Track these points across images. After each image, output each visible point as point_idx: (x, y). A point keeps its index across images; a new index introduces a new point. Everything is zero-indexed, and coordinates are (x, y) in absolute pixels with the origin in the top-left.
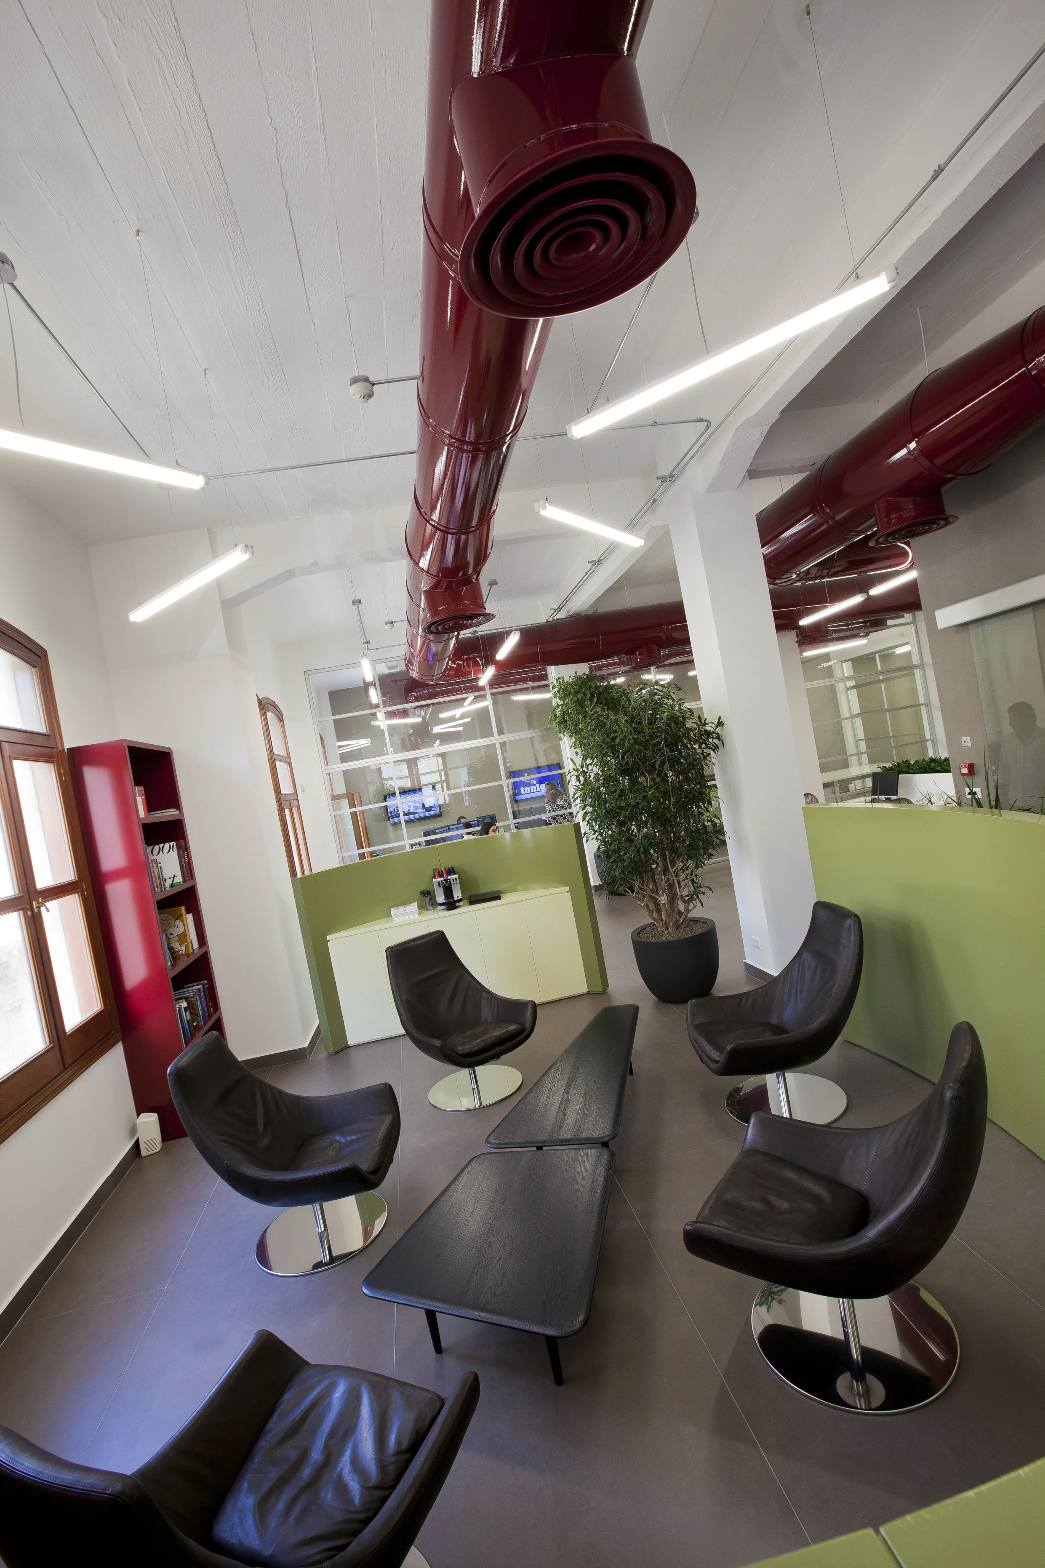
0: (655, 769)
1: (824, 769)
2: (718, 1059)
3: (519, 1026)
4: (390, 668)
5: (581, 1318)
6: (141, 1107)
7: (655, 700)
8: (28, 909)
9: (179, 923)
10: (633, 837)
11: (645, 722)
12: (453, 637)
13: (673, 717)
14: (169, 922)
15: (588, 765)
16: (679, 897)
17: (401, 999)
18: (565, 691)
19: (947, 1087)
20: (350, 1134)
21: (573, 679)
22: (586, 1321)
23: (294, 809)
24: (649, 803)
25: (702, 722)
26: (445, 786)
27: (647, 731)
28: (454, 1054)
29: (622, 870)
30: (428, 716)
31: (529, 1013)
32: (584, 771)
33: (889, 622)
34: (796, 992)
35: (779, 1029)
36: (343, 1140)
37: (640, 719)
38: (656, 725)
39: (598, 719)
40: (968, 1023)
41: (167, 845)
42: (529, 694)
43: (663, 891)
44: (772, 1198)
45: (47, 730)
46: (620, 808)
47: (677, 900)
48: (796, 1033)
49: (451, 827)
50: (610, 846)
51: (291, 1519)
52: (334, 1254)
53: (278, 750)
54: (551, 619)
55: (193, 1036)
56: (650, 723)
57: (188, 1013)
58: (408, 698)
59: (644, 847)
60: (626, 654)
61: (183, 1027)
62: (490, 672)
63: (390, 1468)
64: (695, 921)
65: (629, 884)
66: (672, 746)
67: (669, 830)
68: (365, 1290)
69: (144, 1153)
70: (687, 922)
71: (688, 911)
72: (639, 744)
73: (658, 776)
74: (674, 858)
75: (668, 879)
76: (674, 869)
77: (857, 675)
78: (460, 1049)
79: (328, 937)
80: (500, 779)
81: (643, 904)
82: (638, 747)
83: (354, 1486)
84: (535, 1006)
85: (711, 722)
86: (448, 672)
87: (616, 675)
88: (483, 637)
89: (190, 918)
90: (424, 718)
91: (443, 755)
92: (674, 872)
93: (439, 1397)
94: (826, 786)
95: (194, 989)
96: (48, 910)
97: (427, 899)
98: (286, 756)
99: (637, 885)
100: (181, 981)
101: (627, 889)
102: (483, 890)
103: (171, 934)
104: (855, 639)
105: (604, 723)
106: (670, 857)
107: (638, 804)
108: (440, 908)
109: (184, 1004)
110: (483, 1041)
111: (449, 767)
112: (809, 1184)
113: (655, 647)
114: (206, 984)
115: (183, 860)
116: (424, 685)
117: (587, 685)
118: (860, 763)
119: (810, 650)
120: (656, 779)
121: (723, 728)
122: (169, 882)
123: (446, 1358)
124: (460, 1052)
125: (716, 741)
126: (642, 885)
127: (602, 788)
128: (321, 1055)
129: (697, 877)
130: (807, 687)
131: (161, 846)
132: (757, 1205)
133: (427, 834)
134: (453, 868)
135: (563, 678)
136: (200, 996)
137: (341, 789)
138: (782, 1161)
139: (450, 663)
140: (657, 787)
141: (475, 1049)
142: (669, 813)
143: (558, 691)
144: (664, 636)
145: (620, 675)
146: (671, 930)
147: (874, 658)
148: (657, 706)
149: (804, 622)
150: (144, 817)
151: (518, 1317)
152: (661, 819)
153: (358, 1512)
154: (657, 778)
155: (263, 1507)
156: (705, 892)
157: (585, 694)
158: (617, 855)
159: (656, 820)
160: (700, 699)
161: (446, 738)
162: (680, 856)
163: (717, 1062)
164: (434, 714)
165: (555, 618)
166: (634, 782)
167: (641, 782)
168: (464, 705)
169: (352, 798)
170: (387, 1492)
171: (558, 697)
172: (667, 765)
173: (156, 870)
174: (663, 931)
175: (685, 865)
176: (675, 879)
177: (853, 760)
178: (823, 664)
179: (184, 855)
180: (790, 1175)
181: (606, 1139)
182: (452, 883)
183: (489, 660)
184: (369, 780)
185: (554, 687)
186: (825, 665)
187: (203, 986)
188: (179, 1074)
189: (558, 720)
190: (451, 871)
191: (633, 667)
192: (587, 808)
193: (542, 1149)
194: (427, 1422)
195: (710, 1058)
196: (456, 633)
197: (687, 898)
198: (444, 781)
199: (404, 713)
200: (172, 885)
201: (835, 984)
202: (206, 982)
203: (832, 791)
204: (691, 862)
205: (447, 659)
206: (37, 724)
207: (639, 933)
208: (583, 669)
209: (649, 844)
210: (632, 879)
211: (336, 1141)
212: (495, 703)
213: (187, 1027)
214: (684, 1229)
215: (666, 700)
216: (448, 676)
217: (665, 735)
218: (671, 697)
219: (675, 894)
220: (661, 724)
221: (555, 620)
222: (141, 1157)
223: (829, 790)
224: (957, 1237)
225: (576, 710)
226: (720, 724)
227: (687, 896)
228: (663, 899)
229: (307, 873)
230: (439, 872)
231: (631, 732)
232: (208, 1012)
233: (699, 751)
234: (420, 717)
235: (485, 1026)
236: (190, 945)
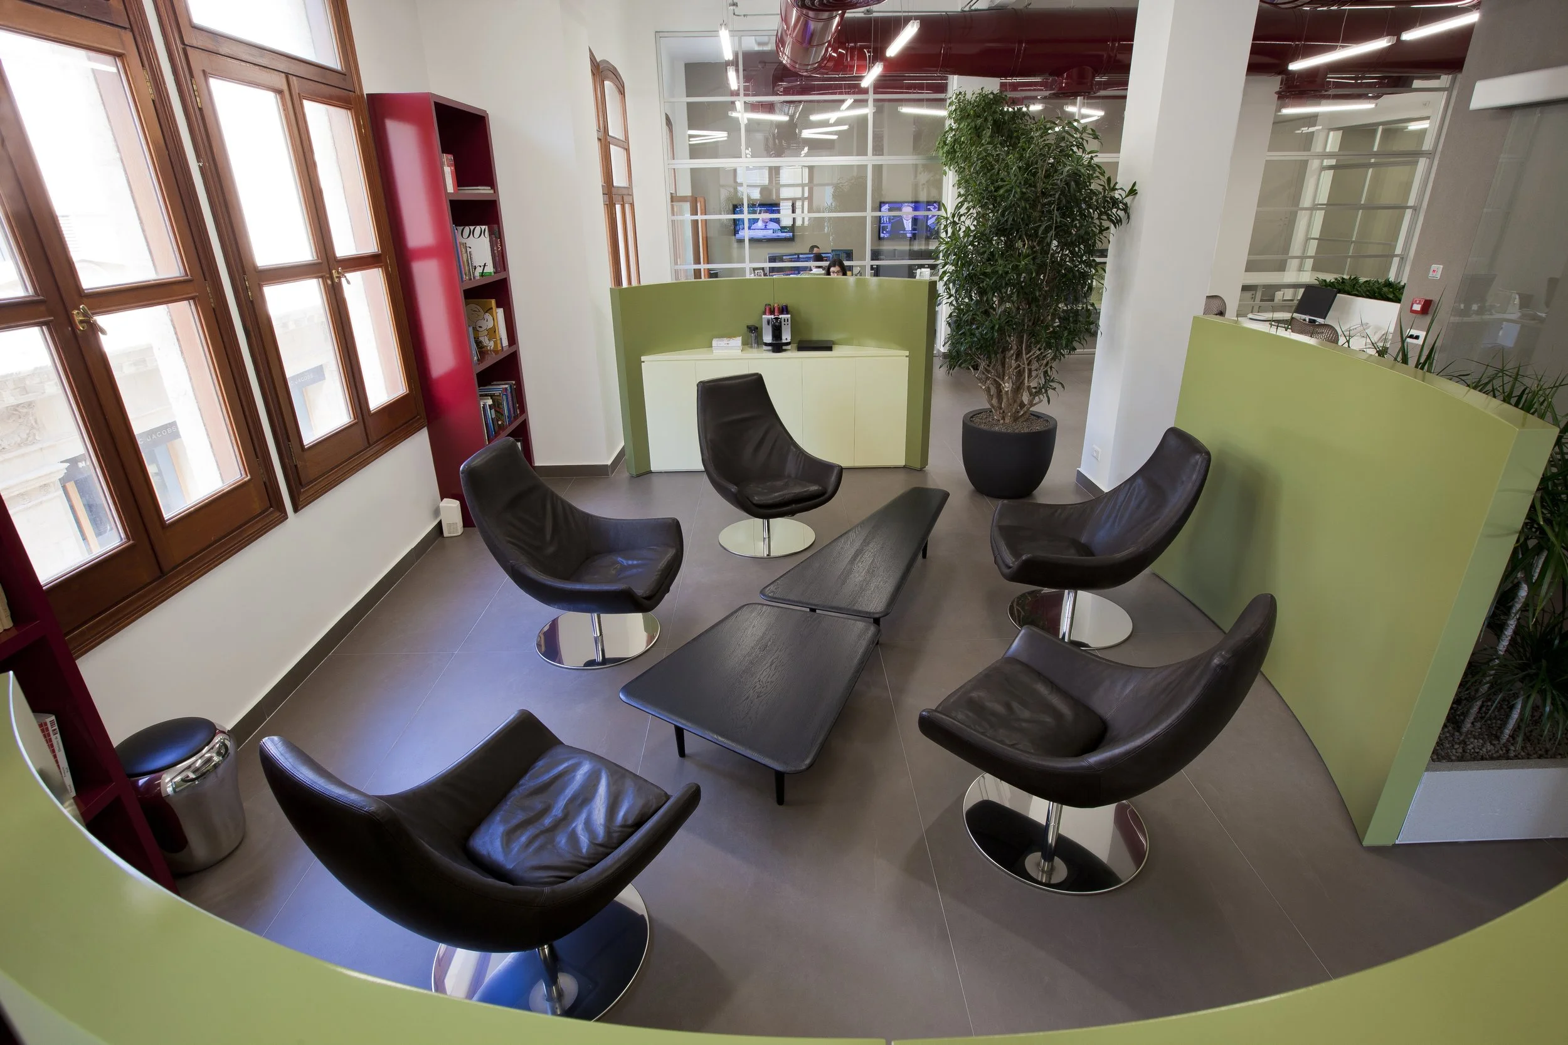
0: (1037, 237)
1: (1251, 267)
2: (1011, 565)
3: (820, 488)
4: (759, 44)
5: (808, 762)
6: (445, 493)
7: (1061, 146)
8: (328, 278)
9: (488, 316)
10: (991, 311)
11: (1041, 174)
12: (836, 16)
13: (1076, 174)
14: (479, 313)
15: (961, 215)
16: (1026, 388)
17: (706, 438)
18: (964, 112)
19: (1218, 654)
20: (633, 559)
21: (977, 97)
22: (811, 766)
23: (627, 206)
24: (1019, 275)
25: (1111, 185)
26: (806, 203)
27: (1040, 186)
28: (750, 503)
29: (969, 347)
30: (797, 115)
31: (833, 478)
32: (954, 222)
33: (1417, 84)
34: (1116, 517)
35: (1086, 550)
36: (625, 562)
37: (1036, 168)
38: (1053, 180)
39: (986, 159)
40: (1272, 596)
41: (478, 228)
42: (922, 106)
43: (1009, 378)
44: (1015, 705)
45: (342, 66)
46: (985, 274)
47: (1022, 391)
48: (1102, 558)
49: (801, 256)
50: (964, 315)
51: (531, 850)
52: (607, 656)
53: (614, 131)
54: (967, 9)
55: (497, 434)
56: (1047, 176)
57: (493, 411)
58: (776, 89)
59: (1000, 324)
60: (1051, 74)
61: (487, 424)
62: (876, 71)
63: (615, 835)
64: (1038, 416)
65: (975, 362)
66: (1065, 211)
67: (1034, 310)
68: (622, 696)
69: (446, 534)
70: (1027, 416)
71: (1032, 404)
72: (1026, 200)
73: (1038, 244)
74: (1031, 343)
75: (1019, 366)
76: (1028, 356)
77: (1341, 153)
78: (756, 498)
79: (643, 358)
80: (865, 210)
81: (984, 387)
82: (1023, 204)
83: (584, 840)
84: (841, 470)
85: (1121, 189)
86: (825, 62)
87: (1033, 100)
88: (876, 19)
89: (500, 313)
90: (792, 117)
91: (811, 169)
92: (1027, 359)
93: (666, 793)
94: (1245, 288)
95: (502, 388)
96: (348, 282)
97: (752, 336)
98: (624, 140)
99: (983, 365)
100: (487, 378)
101: (970, 367)
102: (816, 336)
103: (480, 327)
104: (1361, 101)
105: (992, 166)
106: (1027, 342)
107: (1007, 273)
108: (765, 348)
109: (490, 402)
110: (780, 496)
111: (815, 182)
112: (1056, 701)
113: (1089, 70)
114: (514, 385)
115: (495, 248)
116: (796, 75)
117: (991, 108)
118: (1300, 269)
119: (1293, 106)
120: (1035, 247)
121: (1134, 199)
122: (479, 270)
123: (687, 763)
124: (755, 502)
125: (1121, 213)
126: (988, 366)
127: (970, 247)
128: (623, 475)
129: (1051, 370)
130: (1268, 158)
131: (472, 228)
132: (1000, 709)
133: (772, 259)
134: (786, 307)
135: (965, 94)
136: (507, 396)
137: (686, 190)
138: (1040, 675)
139: (830, 49)
140: (1034, 257)
141: (770, 502)
142: (1040, 291)
143: (955, 110)
144: (1105, 56)
145: (1038, 101)
146: (1007, 421)
147: (1375, 131)
148: (1065, 153)
149: (1297, 66)
150: (453, 191)
151: (751, 747)
152: (1028, 295)
153: (582, 857)
154: (1037, 246)
155: (510, 836)
156: (1055, 388)
157: (986, 120)
158: (968, 327)
159: (1021, 296)
160: (1118, 151)
161: (817, 146)
162: (1037, 342)
163: (1010, 567)
164: (806, 113)
165: (973, 8)
166: (1009, 245)
167: (1017, 248)
168: (841, 109)
169: (695, 202)
170: (609, 850)
171: (954, 118)
172: (1053, 232)
173: (465, 256)
174: (999, 420)
175: (1042, 353)
176: (1026, 367)
177: (1293, 264)
178: (1303, 129)
179: (497, 243)
180: (1042, 689)
181: (877, 616)
182: (783, 323)
183: (878, 55)
184: (722, 182)
185: (951, 104)
186: (1305, 130)
187: (511, 387)
188: (471, 473)
189: (946, 148)
190: (784, 310)
191: (1054, 94)
192: (947, 266)
193: (815, 611)
194: (651, 811)
195: (1004, 562)
196: (840, 12)
197: (1034, 390)
198: (806, 198)
199: (770, 108)
200: (482, 274)
201: (1159, 518)
202: (514, 382)
203: (1252, 296)
204: (1050, 351)
205: (827, 44)
206: (331, 59)
207: (972, 417)
208: (991, 85)
209: (1006, 323)
210: (979, 358)
211: (618, 563)
212: (878, 112)
213: (492, 424)
214: (920, 714)
215: (1075, 149)
216: (825, 67)
217: (1060, 194)
218: (1083, 145)
219: (1022, 383)
220: (1058, 179)
221: (972, 11)
222: (443, 537)
223: (1249, 294)
224: (1186, 774)
225: (971, 140)
226: (1133, 192)
227: (1035, 388)
228: (1007, 386)
229: (634, 283)
230: (770, 309)
231: (1020, 183)
232: (514, 413)
233: (1097, 222)
234: (788, 114)
235: (786, 480)
236: (499, 342)
